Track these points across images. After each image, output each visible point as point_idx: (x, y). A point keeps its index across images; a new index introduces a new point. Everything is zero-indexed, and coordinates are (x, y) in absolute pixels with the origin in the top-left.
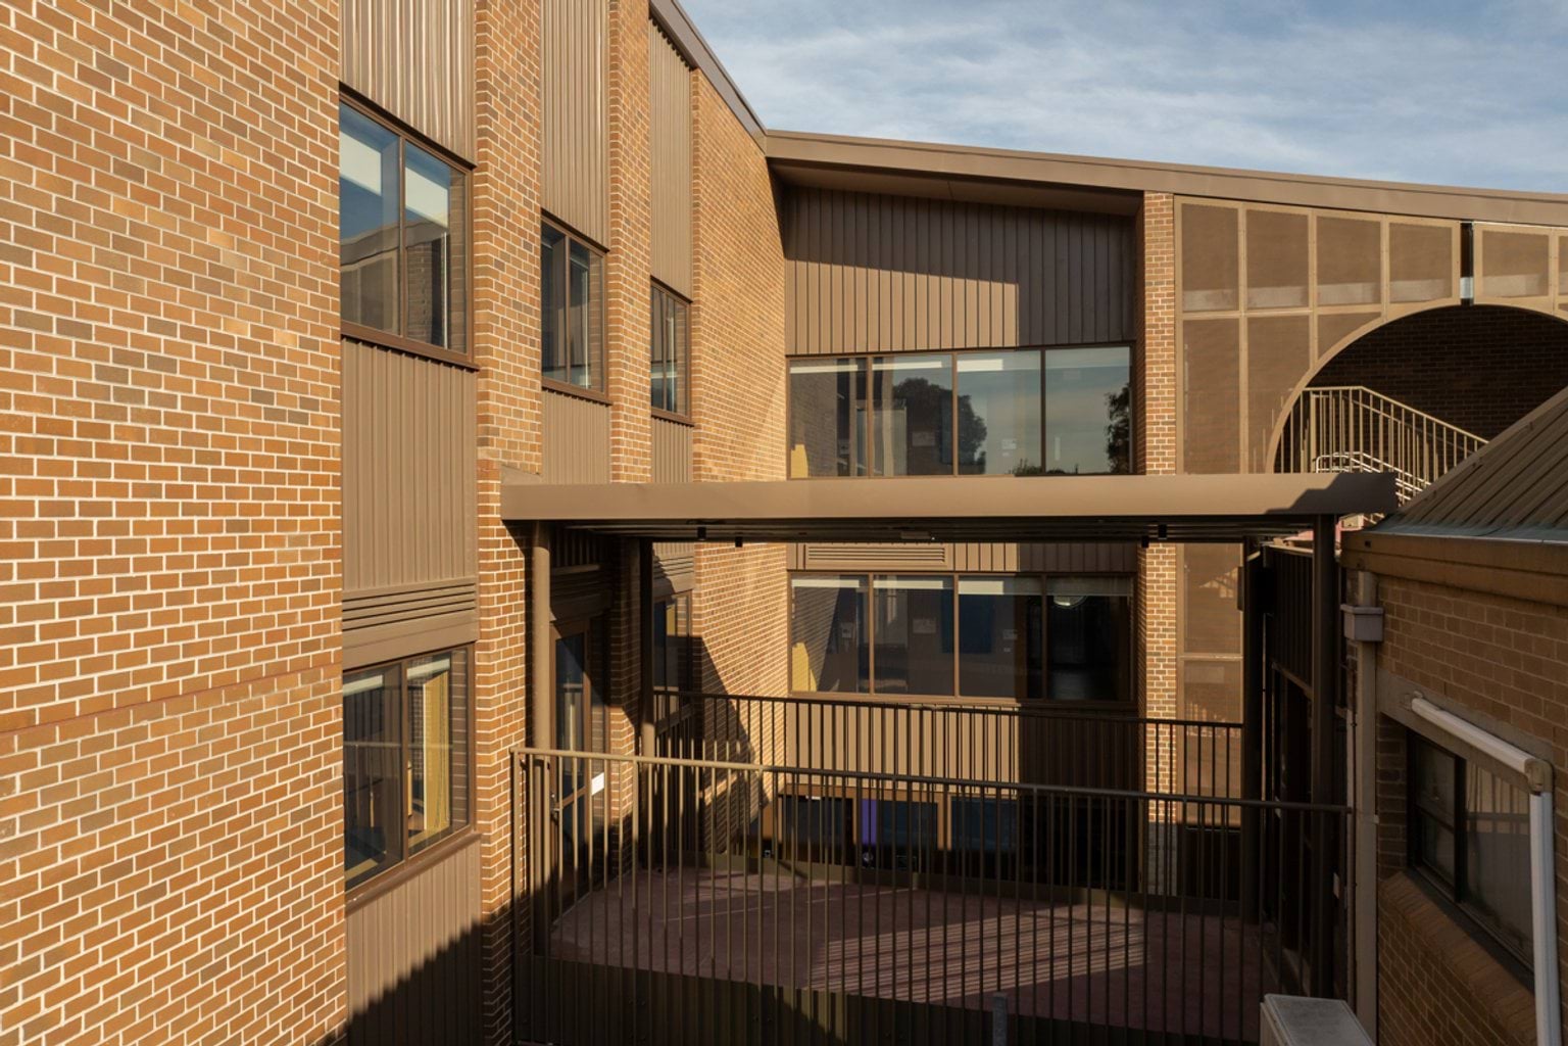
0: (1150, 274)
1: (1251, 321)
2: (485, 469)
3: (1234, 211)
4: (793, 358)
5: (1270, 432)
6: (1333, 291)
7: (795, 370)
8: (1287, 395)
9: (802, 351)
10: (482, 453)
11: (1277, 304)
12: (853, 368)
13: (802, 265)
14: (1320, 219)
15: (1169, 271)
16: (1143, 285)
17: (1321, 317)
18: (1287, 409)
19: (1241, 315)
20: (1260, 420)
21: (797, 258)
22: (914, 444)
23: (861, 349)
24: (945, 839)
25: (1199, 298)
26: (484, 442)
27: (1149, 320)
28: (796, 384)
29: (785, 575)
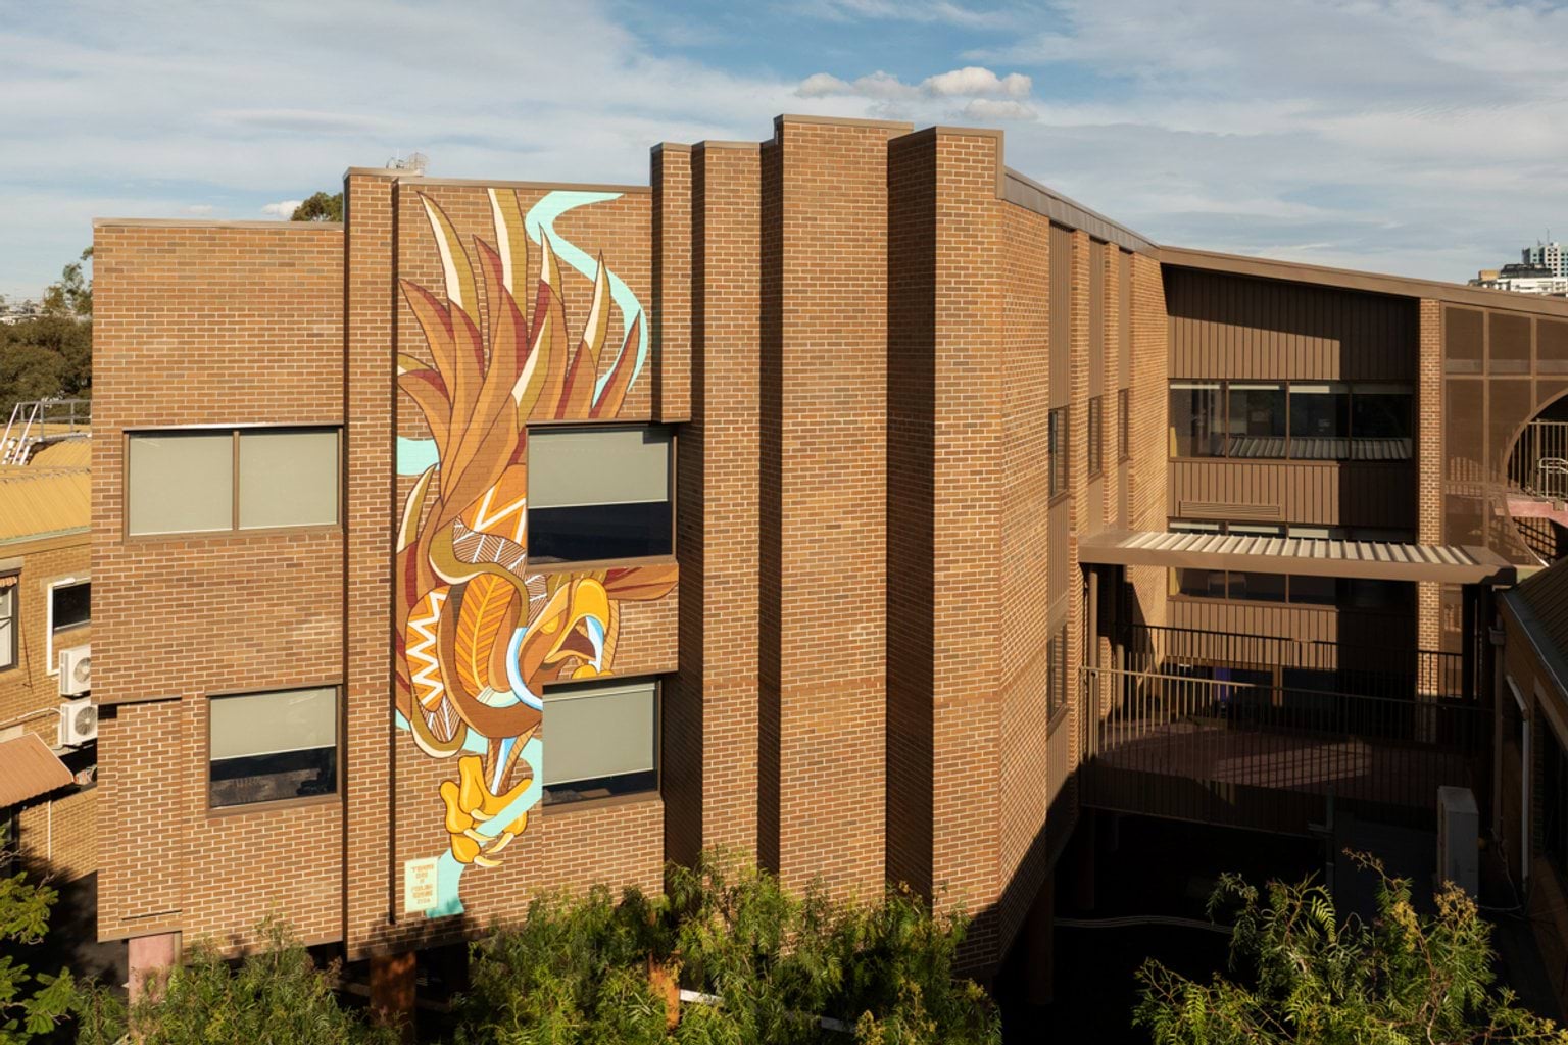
0: (1424, 349)
1: (1492, 382)
2: (1073, 541)
3: (1481, 314)
4: (1172, 380)
5: (1505, 448)
6: (1549, 365)
7: (1173, 386)
8: (1518, 426)
9: (1179, 375)
10: (1072, 534)
11: (1510, 372)
12: (1217, 387)
13: (1180, 320)
14: (1539, 321)
15: (1437, 348)
16: (1419, 355)
17: (1539, 382)
18: (1517, 435)
19: (1485, 378)
20: (1498, 441)
21: (1176, 315)
22: (1253, 420)
23: (1222, 376)
24: (1278, 699)
25: (1458, 363)
26: (1074, 529)
27: (1423, 378)
28: (1173, 394)
29: (1166, 521)
